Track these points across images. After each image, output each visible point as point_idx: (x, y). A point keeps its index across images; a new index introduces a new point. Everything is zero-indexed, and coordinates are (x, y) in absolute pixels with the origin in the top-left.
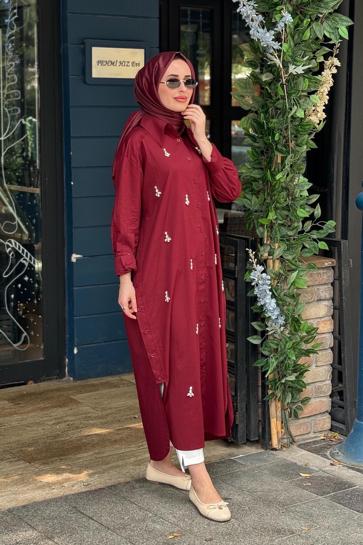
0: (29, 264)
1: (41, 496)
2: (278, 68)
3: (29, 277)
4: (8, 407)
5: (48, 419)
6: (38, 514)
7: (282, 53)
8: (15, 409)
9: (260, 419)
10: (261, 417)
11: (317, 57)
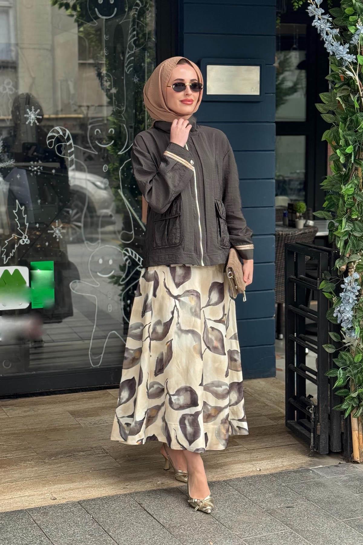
2: (354, 81)
7: (358, 66)
9: (343, 431)
10: (344, 429)
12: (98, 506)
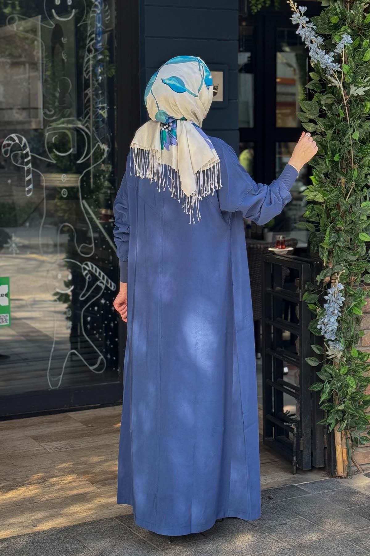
1: (98, 515)
2: (339, 90)
3: (106, 300)
4: (80, 429)
6: (92, 532)
7: (342, 74)
8: (87, 431)
9: (326, 446)
10: (327, 443)
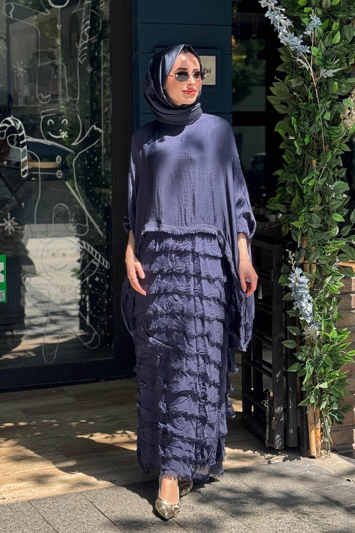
0: (100, 265)
2: (308, 72)
3: (100, 278)
4: (70, 403)
5: (103, 416)
6: (55, 506)
7: (312, 57)
8: (76, 405)
9: (299, 426)
10: (300, 423)
11: (349, 60)
12: (48, 505)
